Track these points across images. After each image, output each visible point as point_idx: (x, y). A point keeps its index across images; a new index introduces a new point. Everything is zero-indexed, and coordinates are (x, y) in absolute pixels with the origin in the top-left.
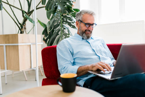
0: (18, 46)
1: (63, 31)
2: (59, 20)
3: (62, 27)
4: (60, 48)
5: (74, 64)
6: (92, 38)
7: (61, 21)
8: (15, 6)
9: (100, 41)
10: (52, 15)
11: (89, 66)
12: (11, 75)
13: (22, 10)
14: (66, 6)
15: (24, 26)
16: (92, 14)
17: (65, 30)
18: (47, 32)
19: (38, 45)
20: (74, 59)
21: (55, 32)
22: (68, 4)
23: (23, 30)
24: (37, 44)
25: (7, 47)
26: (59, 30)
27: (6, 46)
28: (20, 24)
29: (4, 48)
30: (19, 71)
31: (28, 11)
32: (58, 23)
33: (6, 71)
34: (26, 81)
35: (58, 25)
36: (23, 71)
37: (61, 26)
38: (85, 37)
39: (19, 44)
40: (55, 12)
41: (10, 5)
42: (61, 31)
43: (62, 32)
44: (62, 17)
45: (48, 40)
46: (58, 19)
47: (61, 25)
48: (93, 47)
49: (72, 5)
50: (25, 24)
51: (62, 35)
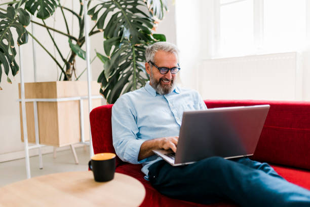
0: (56, 102)
1: (137, 75)
2: (130, 55)
3: (135, 67)
4: (116, 109)
5: (139, 136)
6: (174, 91)
7: (133, 56)
8: (56, 28)
9: (191, 97)
10: (113, 47)
11: (160, 140)
12: (52, 153)
13: (68, 35)
14: (140, 30)
15: (72, 64)
16: (169, 51)
17: (141, 73)
18: (106, 79)
19: (93, 99)
20: (139, 128)
21: (122, 77)
22: (144, 25)
23: (69, 72)
24: (91, 97)
25: (40, 104)
26: (129, 74)
27: (37, 102)
28: (64, 60)
29: (35, 105)
30: (59, 147)
31: (80, 38)
32: (128, 61)
33: (38, 145)
34: (77, 164)
35: (127, 65)
36: (71, 146)
37: (133, 66)
38: (161, 91)
39: (58, 100)
40: (119, 43)
41: (48, 28)
42: (134, 74)
43: (135, 77)
44: (136, 49)
45: (110, 91)
46: (127, 54)
47: (133, 64)
48: (174, 108)
49: (151, 27)
50: (74, 61)
51: (135, 81)
